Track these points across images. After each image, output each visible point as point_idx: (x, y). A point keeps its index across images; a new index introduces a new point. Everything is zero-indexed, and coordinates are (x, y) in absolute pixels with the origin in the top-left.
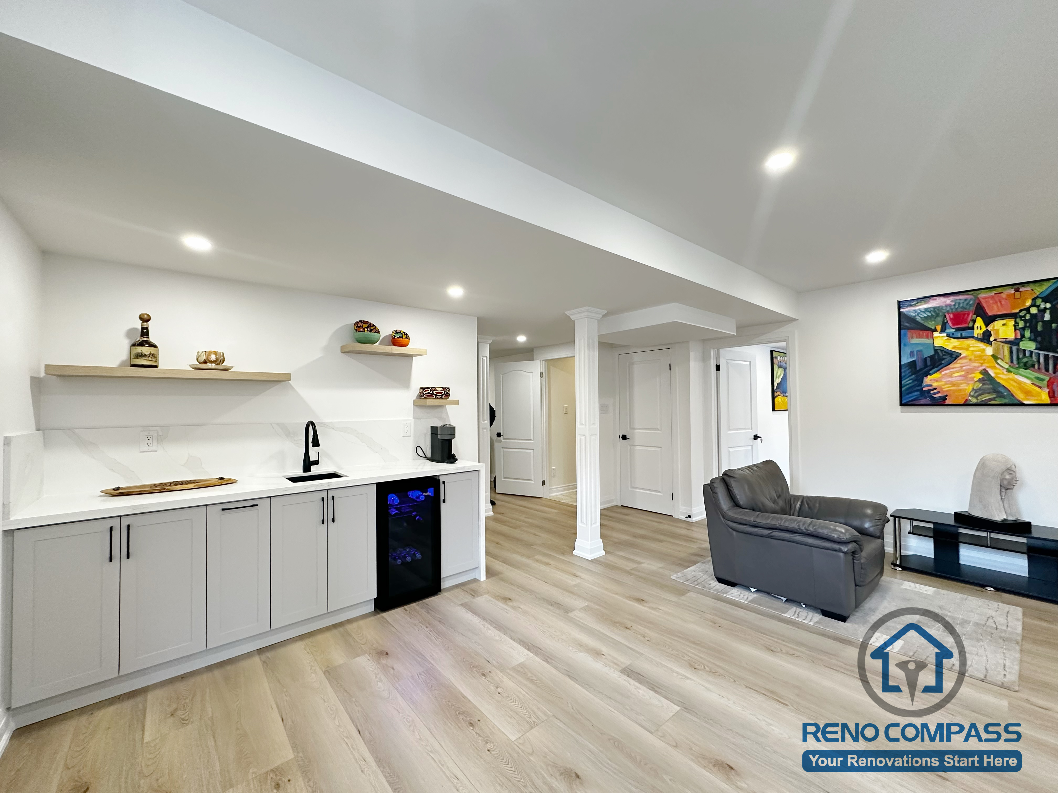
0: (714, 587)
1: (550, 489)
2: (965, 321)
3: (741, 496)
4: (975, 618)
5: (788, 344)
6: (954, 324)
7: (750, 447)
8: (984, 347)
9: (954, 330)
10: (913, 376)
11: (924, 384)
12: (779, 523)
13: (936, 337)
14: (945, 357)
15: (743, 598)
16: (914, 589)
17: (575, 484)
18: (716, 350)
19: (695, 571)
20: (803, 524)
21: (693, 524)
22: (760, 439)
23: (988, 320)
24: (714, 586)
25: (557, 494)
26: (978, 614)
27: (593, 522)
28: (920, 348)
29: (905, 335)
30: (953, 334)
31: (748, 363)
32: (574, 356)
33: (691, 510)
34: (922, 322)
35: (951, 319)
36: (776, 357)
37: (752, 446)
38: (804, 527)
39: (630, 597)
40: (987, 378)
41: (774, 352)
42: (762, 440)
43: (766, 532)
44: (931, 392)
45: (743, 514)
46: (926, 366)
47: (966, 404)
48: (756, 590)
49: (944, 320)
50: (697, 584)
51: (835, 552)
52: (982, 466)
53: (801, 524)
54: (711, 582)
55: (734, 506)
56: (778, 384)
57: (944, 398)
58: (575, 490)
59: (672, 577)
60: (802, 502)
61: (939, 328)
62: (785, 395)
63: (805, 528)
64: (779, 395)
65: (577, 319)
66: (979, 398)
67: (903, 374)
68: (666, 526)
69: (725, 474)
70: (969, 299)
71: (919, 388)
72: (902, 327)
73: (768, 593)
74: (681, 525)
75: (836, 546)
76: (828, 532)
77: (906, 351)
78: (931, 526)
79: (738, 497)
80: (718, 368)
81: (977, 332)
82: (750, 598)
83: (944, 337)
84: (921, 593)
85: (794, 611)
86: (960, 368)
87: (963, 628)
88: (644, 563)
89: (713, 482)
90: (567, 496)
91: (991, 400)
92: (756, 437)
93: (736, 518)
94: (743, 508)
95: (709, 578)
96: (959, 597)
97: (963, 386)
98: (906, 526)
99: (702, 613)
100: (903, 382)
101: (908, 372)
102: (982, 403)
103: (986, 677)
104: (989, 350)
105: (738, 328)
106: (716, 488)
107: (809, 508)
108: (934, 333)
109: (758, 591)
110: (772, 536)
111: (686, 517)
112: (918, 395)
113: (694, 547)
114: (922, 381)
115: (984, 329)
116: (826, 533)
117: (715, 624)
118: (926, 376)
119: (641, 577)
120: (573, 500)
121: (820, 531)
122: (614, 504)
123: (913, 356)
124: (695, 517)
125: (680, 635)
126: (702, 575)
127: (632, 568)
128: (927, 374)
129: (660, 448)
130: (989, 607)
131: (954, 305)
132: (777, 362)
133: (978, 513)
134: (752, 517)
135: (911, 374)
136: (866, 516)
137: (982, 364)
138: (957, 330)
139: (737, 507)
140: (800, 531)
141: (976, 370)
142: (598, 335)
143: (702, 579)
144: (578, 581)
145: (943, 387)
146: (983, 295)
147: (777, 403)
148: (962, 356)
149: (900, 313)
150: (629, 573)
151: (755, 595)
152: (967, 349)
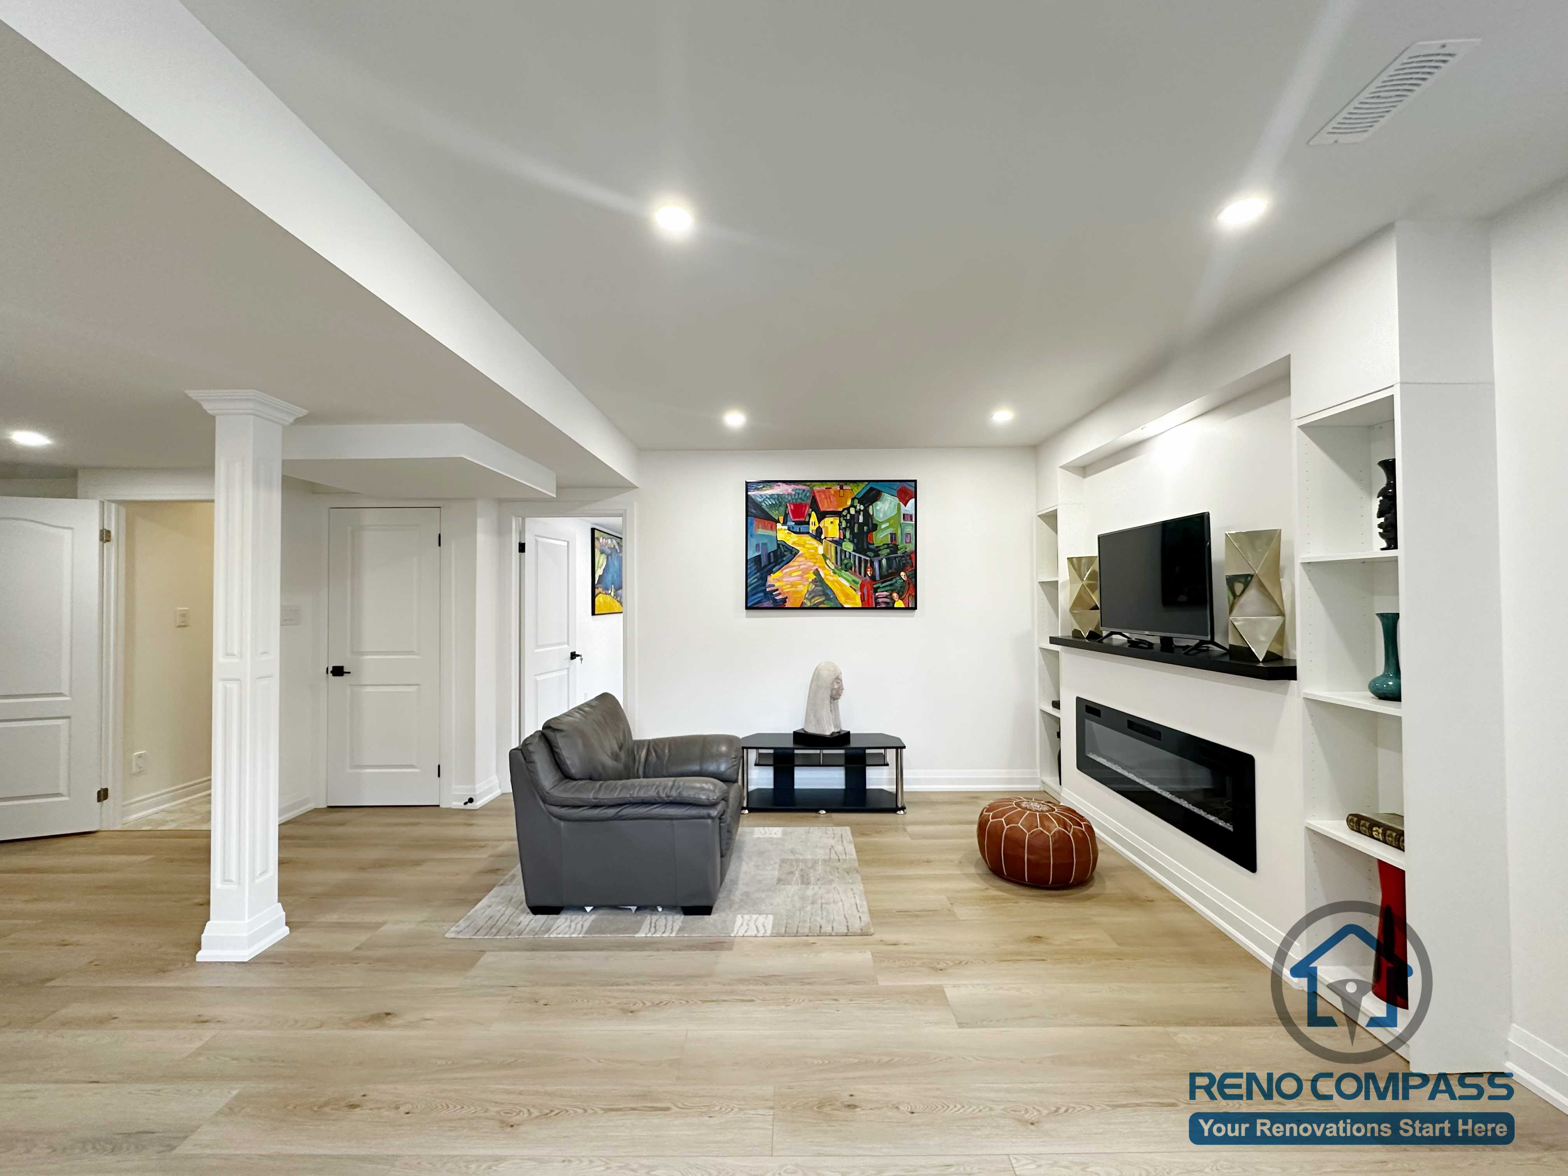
0: (528, 925)
1: (124, 806)
2: (803, 516)
3: (572, 760)
4: (821, 854)
5: (624, 521)
6: (794, 517)
7: (565, 672)
8: (817, 545)
9: (794, 524)
10: (758, 574)
11: (768, 583)
12: (631, 794)
13: (779, 530)
14: (786, 553)
15: (575, 929)
16: (765, 836)
17: (209, 777)
18: (520, 519)
19: (490, 906)
20: (664, 790)
21: (477, 812)
22: (579, 657)
23: (821, 516)
24: (527, 923)
25: (151, 811)
26: (822, 847)
27: (258, 871)
28: (765, 541)
29: (752, 524)
30: (793, 528)
31: (566, 544)
32: (213, 501)
33: (474, 790)
34: (767, 510)
35: (791, 510)
36: (597, 538)
37: (568, 669)
38: (665, 792)
39: (355, 1020)
40: (819, 580)
41: (596, 531)
42: (581, 659)
43: (612, 812)
44: (774, 593)
45: (578, 790)
46: (770, 563)
47: (802, 608)
48: (592, 908)
49: (785, 512)
50: (498, 932)
51: (702, 821)
52: (817, 676)
53: (661, 789)
54: (522, 918)
55: (561, 780)
56: (600, 576)
57: (784, 600)
58: (207, 792)
59: (447, 935)
60: (648, 751)
61: (781, 519)
62: (607, 592)
63: (666, 794)
64: (600, 593)
65: (222, 414)
66: (812, 601)
67: (749, 571)
68: (427, 829)
69: (547, 726)
70: (807, 490)
71: (763, 588)
72: (749, 513)
73: (615, 907)
74: (453, 820)
75: (704, 812)
76: (695, 794)
77: (753, 542)
78: (772, 751)
79: (568, 762)
80: (522, 548)
81: (812, 528)
82: (587, 925)
83: (785, 529)
84: (771, 838)
85: (649, 922)
86: (797, 567)
87: (816, 870)
88: (383, 924)
89: (527, 744)
90: (181, 811)
91: (821, 603)
92: (573, 656)
93: (567, 799)
94: (576, 780)
95: (518, 911)
96: (803, 832)
97: (800, 587)
98: (752, 755)
99: (510, 990)
100: (749, 581)
101: (753, 568)
102: (815, 606)
103: (848, 930)
104: (821, 549)
105: (560, 488)
106: (534, 752)
107: (657, 756)
108: (778, 524)
109: (596, 908)
110: (621, 816)
111: (466, 803)
112: (762, 597)
113: (482, 857)
114: (766, 581)
115: (817, 525)
116: (692, 796)
117: (537, 1002)
118: (770, 574)
119: (379, 960)
120: (198, 817)
121: (685, 794)
122: (311, 806)
123: (759, 550)
124: (480, 800)
125: (476, 1061)
126: (504, 909)
127: (357, 945)
128: (771, 572)
129: (417, 687)
130: (828, 835)
131: (795, 495)
132: (599, 545)
133: (812, 730)
134: (590, 792)
135: (756, 571)
136: (721, 755)
137: (815, 563)
138: (797, 523)
139: (567, 780)
140: (659, 800)
141: (811, 570)
142: (284, 462)
143: (504, 919)
144: (207, 1034)
145: (784, 588)
146: (817, 488)
147: (598, 603)
148: (800, 553)
149: (747, 495)
150: (351, 959)
151: (593, 917)
152: (803, 546)
